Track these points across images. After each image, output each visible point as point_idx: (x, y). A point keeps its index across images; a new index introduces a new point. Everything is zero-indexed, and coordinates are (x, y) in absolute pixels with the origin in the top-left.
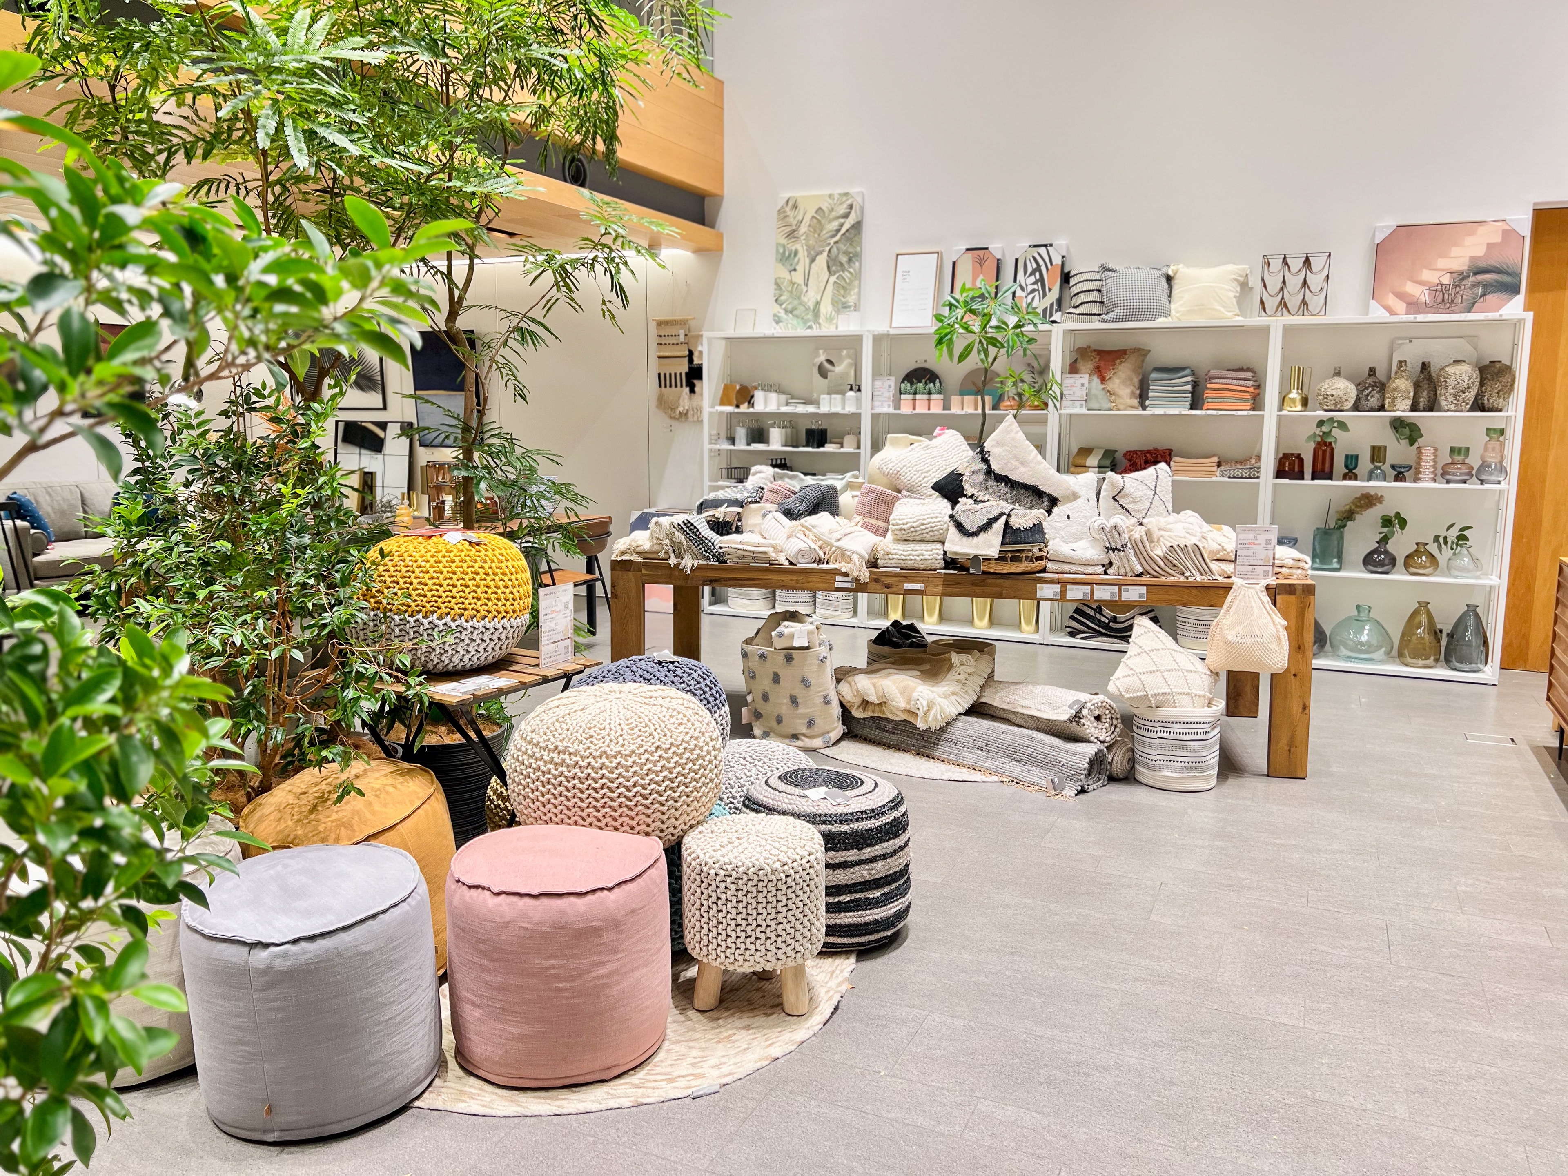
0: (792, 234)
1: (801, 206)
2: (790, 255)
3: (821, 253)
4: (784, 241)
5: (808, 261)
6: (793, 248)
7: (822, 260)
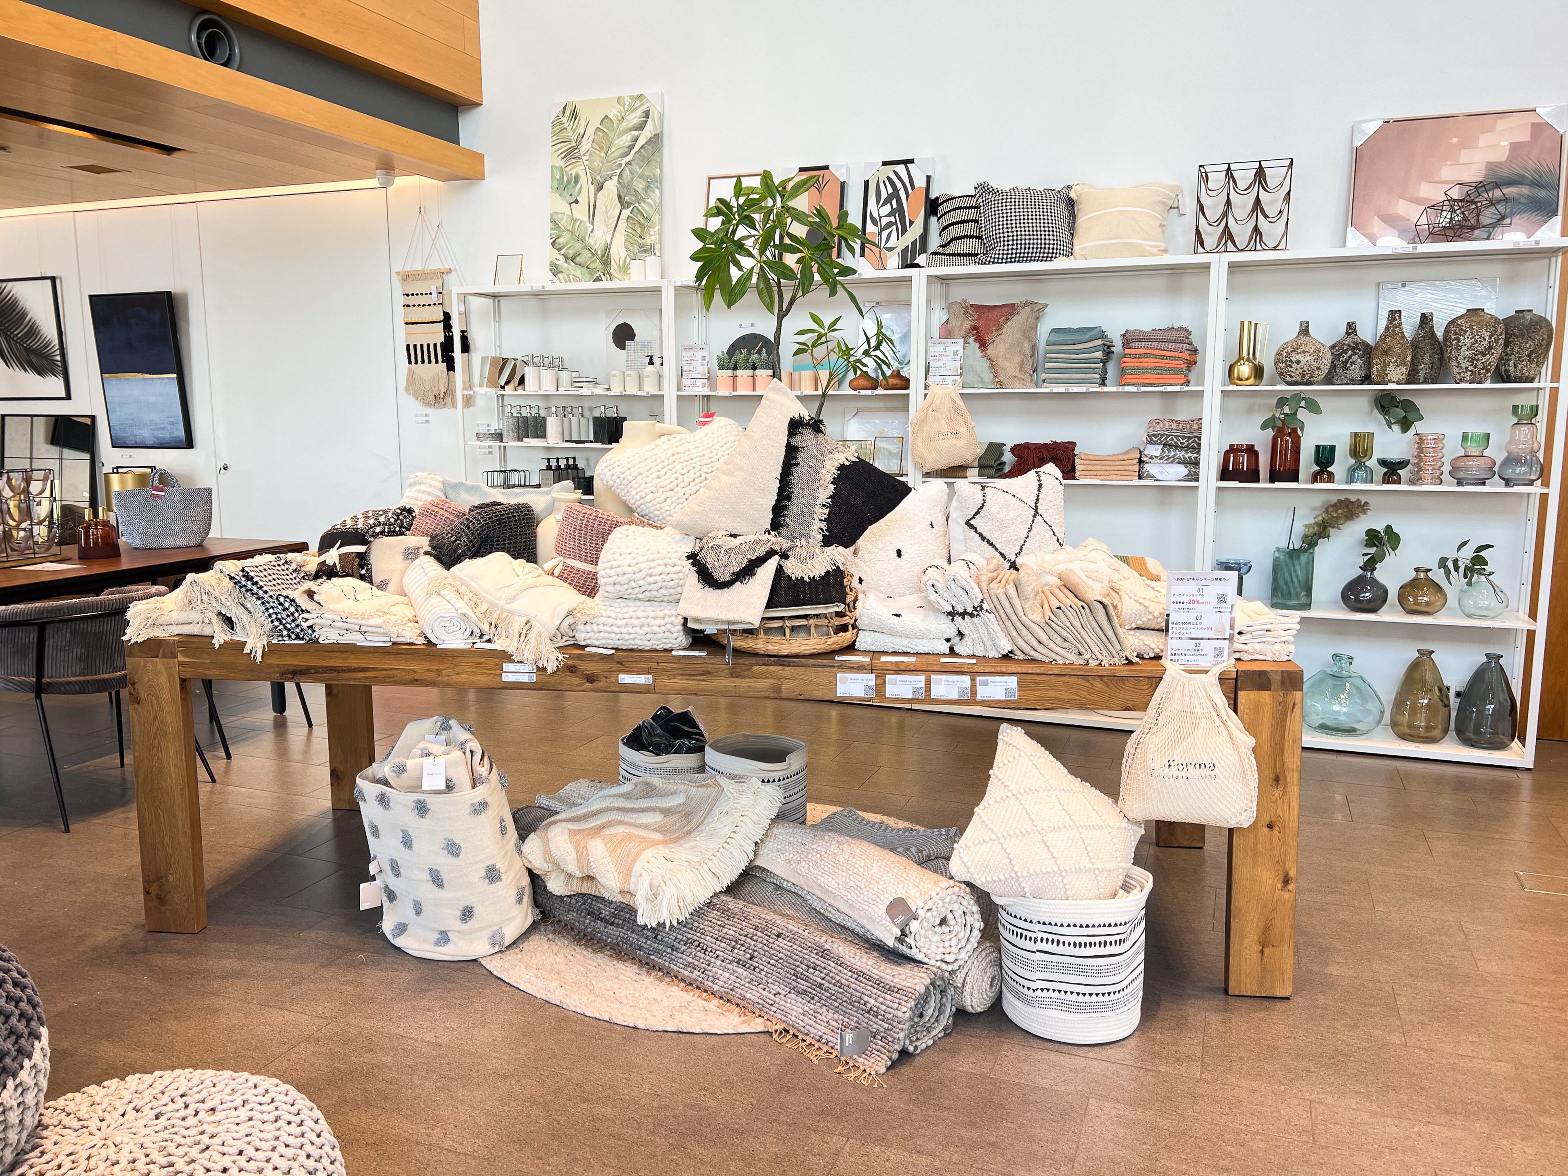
0: (571, 154)
1: (582, 115)
2: (569, 182)
3: (610, 178)
4: (561, 163)
5: (592, 189)
6: (573, 172)
7: (611, 187)
